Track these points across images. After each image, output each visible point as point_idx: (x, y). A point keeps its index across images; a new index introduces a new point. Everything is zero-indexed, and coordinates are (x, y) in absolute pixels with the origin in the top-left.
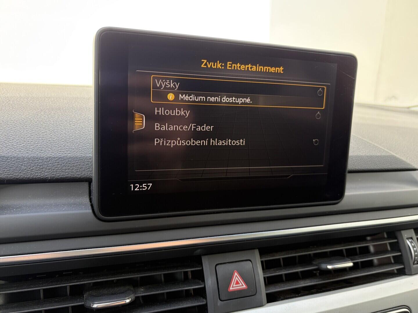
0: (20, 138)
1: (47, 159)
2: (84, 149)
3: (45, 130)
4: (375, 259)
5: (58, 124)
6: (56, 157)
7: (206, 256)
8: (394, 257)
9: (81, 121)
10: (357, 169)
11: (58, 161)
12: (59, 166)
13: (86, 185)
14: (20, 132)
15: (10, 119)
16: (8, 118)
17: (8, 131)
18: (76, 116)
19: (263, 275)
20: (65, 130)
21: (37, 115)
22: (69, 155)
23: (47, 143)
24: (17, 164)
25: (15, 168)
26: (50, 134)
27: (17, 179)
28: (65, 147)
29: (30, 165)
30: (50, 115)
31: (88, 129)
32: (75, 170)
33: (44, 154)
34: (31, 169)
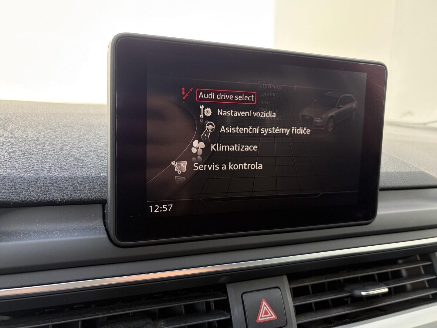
0: (26, 156)
1: (56, 179)
2: (96, 168)
3: (53, 148)
4: (408, 283)
5: (66, 141)
6: (66, 177)
7: (232, 285)
8: (428, 281)
9: (91, 138)
10: (387, 187)
11: (68, 181)
12: (69, 186)
13: (100, 207)
14: (26, 150)
15: (14, 136)
16: (12, 136)
17: (13, 149)
18: (85, 133)
19: (293, 303)
20: (75, 148)
21: (43, 132)
22: (81, 174)
23: (56, 161)
24: (23, 185)
25: (21, 190)
26: (59, 152)
27: (23, 201)
28: (75, 166)
29: (38, 186)
30: (57, 132)
31: (99, 147)
32: (87, 191)
33: (53, 174)
34: (39, 190)
